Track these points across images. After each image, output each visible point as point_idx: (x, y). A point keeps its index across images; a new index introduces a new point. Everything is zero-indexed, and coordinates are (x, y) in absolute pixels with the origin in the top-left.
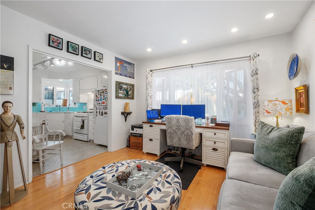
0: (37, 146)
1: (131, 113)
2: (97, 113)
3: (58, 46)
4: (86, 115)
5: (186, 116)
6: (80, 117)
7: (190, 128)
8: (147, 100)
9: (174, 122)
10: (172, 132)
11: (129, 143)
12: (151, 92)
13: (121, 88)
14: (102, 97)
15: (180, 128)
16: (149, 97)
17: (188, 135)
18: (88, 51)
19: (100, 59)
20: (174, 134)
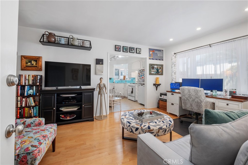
0: (111, 99)
1: (160, 84)
2: (139, 84)
3: (119, 50)
4: (134, 85)
5: (196, 87)
6: (131, 86)
7: (199, 97)
8: (172, 76)
9: (186, 92)
10: (185, 99)
11: (159, 105)
12: (175, 69)
13: (153, 68)
14: (142, 74)
15: (191, 96)
16: (173, 73)
17: (198, 102)
18: (133, 49)
19: (139, 52)
20: (187, 101)
